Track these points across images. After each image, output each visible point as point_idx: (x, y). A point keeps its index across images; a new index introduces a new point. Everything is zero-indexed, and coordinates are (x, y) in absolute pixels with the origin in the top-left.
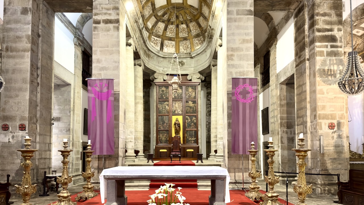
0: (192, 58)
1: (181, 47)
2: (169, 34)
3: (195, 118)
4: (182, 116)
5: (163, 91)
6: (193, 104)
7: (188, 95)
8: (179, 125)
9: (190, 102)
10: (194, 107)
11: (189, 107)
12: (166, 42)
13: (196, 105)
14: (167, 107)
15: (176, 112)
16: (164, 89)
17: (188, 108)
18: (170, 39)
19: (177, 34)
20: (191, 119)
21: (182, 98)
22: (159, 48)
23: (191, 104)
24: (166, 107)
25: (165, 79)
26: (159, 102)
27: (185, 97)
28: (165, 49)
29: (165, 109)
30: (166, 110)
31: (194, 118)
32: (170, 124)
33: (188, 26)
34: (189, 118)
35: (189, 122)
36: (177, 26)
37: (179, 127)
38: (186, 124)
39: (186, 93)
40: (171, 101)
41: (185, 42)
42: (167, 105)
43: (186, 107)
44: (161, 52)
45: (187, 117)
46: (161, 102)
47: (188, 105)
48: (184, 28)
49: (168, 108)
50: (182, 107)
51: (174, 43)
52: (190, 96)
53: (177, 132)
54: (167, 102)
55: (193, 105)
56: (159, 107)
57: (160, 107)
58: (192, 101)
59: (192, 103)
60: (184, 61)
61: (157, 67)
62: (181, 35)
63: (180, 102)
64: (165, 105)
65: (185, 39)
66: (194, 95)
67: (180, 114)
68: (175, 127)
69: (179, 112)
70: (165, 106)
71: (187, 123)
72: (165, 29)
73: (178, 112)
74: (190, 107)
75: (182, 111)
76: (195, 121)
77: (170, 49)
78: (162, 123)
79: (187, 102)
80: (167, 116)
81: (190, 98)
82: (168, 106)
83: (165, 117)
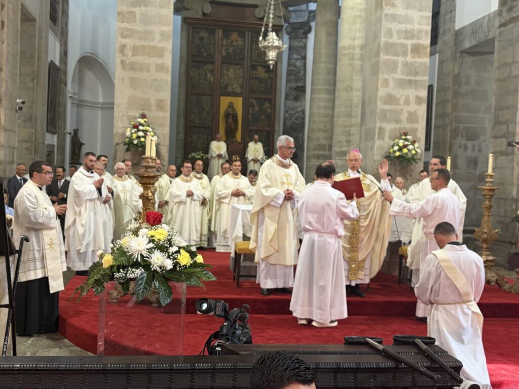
3: (269, 105)
4: (241, 99)
5: (202, 39)
8: (235, 117)
9: (260, 69)
10: (269, 81)
11: (256, 78)
13: (272, 76)
14: (209, 77)
15: (230, 89)
16: (204, 34)
17: (254, 80)
20: (261, 105)
21: (243, 59)
25: (206, 12)
26: (193, 63)
27: (249, 55)
29: (205, 81)
30: (207, 83)
31: (266, 103)
32: (215, 115)
34: (255, 103)
35: (256, 112)
39: (251, 48)
40: (219, 63)
42: (211, 71)
43: (251, 78)
45: (251, 100)
46: (198, 64)
47: (255, 76)
50: (242, 79)
52: (262, 56)
55: (267, 75)
56: (192, 74)
57: (194, 74)
58: (264, 67)
63: (239, 66)
64: (205, 70)
67: (238, 93)
68: (227, 122)
69: (236, 88)
70: (206, 75)
71: (252, 114)
73: (232, 89)
74: (261, 80)
75: (242, 87)
76: (269, 111)
78: (197, 111)
80: (209, 97)
81: (261, 60)
82: (213, 75)
83: (204, 97)
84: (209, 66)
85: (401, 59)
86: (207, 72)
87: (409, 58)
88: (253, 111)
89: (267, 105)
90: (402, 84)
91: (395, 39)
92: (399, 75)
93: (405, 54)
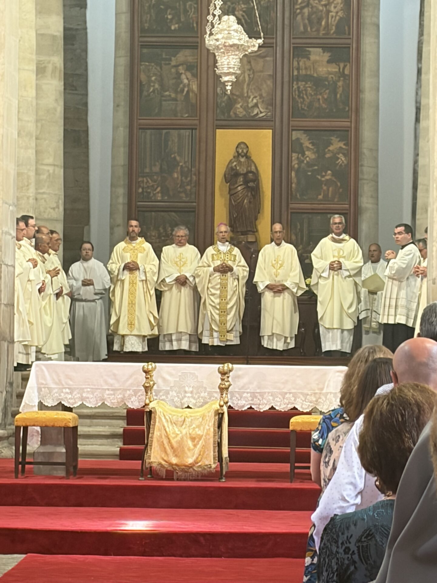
3: (341, 145)
4: (268, 133)
6: (329, 62)
7: (306, 11)
8: (252, 181)
9: (317, 55)
10: (340, 84)
11: (307, 78)
13: (347, 72)
14: (186, 81)
15: (239, 109)
17: (301, 84)
20: (320, 148)
23: (319, 62)
24: (183, 76)
26: (145, 51)
29: (176, 92)
30: (180, 97)
31: (334, 139)
32: (202, 178)
35: (309, 165)
37: (255, 190)
38: (293, 174)
42: (190, 68)
43: (293, 79)
45: (295, 135)
46: (158, 51)
47: (303, 72)
49: (195, 87)
50: (270, 83)
52: (320, 20)
53: (242, 219)
54: (187, 52)
55: (333, 68)
56: (143, 77)
57: (149, 77)
58: (325, 48)
59: (326, 56)
66: (340, 14)
67: (261, 120)
69: (256, 105)
71: (297, 171)
73: (246, 108)
75: (271, 103)
76: (342, 159)
78: (156, 169)
79: (299, 51)
80: (187, 133)
81: (318, 31)
82: (195, 75)
83: (175, 133)
84: (185, 55)
86: (181, 69)
88: (300, 162)
89: (336, 144)
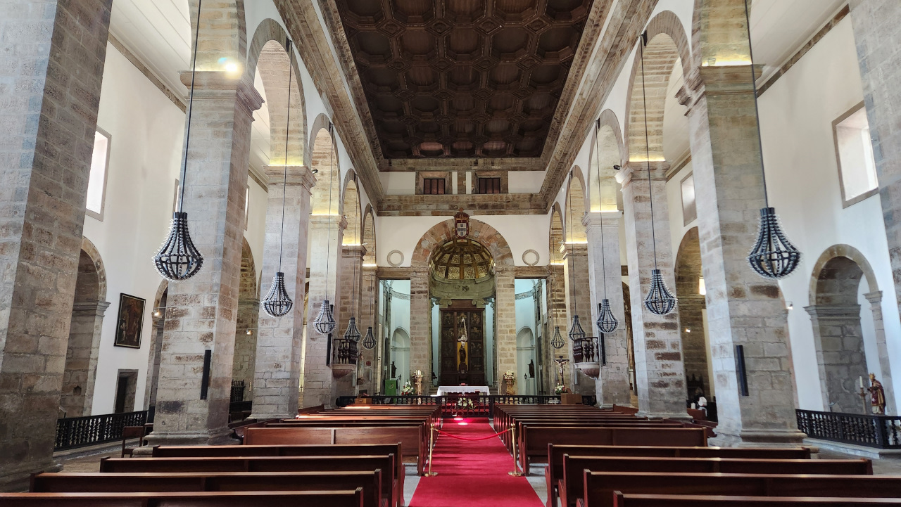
0: (476, 283)
1: (465, 273)
2: (454, 262)
5: (448, 317)
7: (473, 321)
8: (464, 352)
9: (475, 329)
10: (479, 334)
12: (451, 268)
13: (480, 332)
16: (449, 315)
18: (455, 265)
19: (461, 261)
20: (476, 345)
22: (444, 275)
23: (476, 330)
25: (450, 304)
28: (450, 275)
31: (479, 344)
33: (472, 256)
34: (474, 345)
35: (474, 348)
36: (462, 256)
37: (465, 354)
41: (469, 268)
44: (446, 279)
46: (446, 328)
48: (468, 257)
51: (458, 268)
52: (475, 322)
53: (463, 359)
57: (445, 333)
58: (476, 327)
60: (469, 286)
61: (442, 294)
62: (465, 262)
64: (450, 331)
65: (469, 265)
66: (479, 321)
68: (461, 354)
71: (472, 350)
72: (451, 258)
74: (475, 333)
76: (481, 348)
77: (454, 275)
78: (447, 350)
79: (472, 328)
81: (475, 324)
82: (453, 332)
83: (450, 343)
85: (506, 335)
87: (509, 334)
90: (507, 343)
91: (503, 328)
92: (506, 341)
93: (507, 333)
